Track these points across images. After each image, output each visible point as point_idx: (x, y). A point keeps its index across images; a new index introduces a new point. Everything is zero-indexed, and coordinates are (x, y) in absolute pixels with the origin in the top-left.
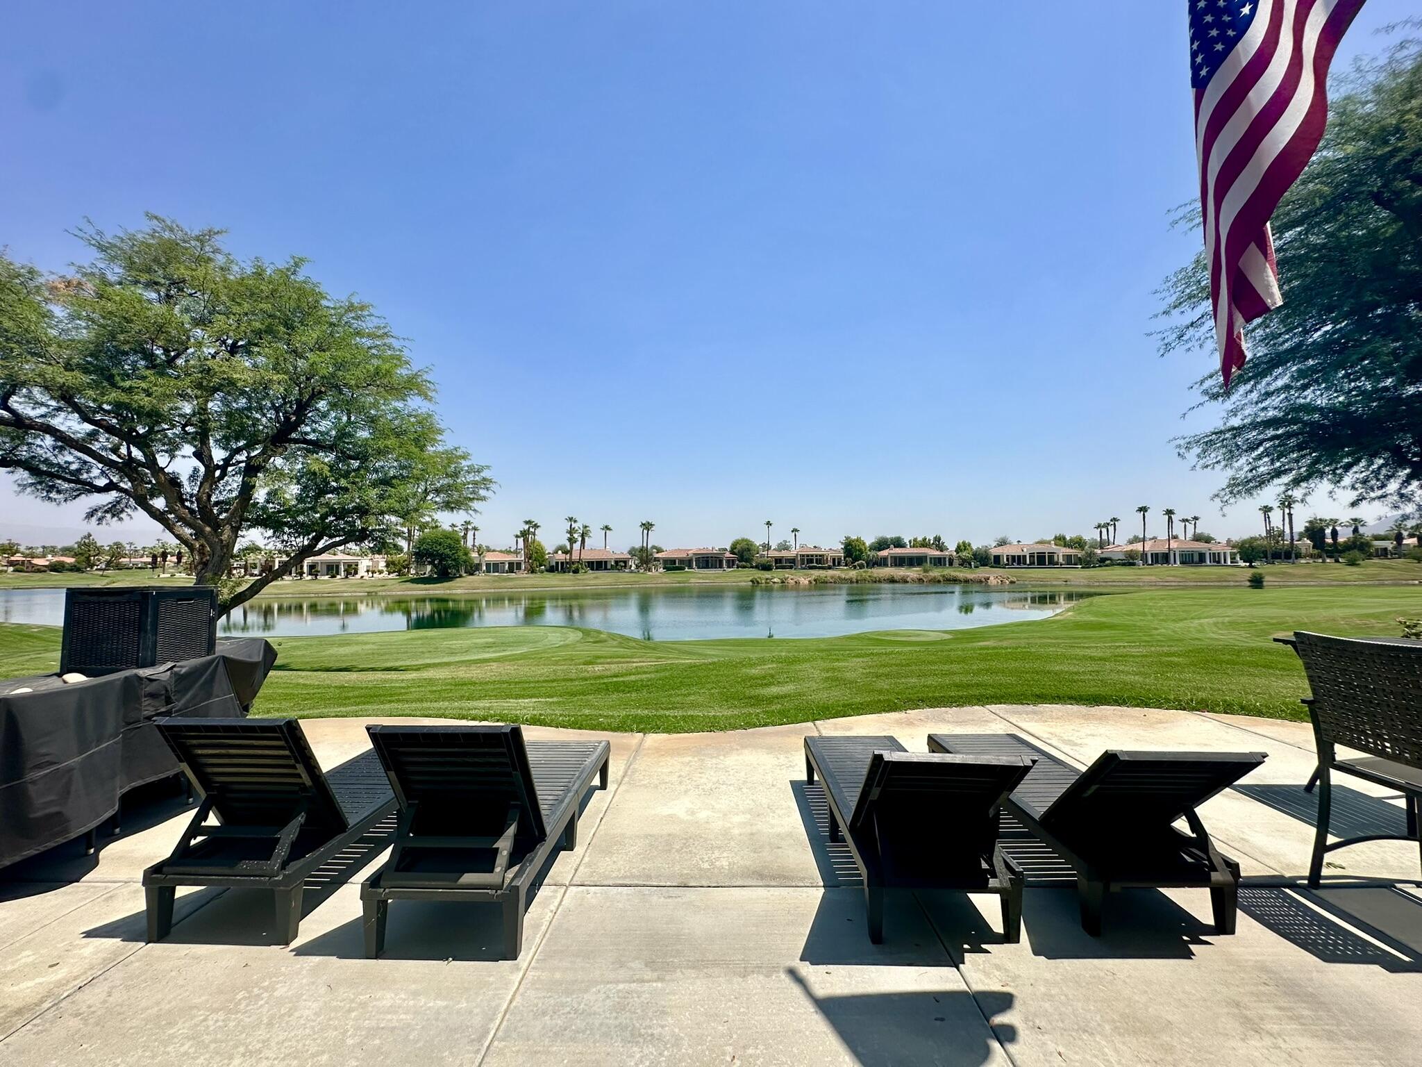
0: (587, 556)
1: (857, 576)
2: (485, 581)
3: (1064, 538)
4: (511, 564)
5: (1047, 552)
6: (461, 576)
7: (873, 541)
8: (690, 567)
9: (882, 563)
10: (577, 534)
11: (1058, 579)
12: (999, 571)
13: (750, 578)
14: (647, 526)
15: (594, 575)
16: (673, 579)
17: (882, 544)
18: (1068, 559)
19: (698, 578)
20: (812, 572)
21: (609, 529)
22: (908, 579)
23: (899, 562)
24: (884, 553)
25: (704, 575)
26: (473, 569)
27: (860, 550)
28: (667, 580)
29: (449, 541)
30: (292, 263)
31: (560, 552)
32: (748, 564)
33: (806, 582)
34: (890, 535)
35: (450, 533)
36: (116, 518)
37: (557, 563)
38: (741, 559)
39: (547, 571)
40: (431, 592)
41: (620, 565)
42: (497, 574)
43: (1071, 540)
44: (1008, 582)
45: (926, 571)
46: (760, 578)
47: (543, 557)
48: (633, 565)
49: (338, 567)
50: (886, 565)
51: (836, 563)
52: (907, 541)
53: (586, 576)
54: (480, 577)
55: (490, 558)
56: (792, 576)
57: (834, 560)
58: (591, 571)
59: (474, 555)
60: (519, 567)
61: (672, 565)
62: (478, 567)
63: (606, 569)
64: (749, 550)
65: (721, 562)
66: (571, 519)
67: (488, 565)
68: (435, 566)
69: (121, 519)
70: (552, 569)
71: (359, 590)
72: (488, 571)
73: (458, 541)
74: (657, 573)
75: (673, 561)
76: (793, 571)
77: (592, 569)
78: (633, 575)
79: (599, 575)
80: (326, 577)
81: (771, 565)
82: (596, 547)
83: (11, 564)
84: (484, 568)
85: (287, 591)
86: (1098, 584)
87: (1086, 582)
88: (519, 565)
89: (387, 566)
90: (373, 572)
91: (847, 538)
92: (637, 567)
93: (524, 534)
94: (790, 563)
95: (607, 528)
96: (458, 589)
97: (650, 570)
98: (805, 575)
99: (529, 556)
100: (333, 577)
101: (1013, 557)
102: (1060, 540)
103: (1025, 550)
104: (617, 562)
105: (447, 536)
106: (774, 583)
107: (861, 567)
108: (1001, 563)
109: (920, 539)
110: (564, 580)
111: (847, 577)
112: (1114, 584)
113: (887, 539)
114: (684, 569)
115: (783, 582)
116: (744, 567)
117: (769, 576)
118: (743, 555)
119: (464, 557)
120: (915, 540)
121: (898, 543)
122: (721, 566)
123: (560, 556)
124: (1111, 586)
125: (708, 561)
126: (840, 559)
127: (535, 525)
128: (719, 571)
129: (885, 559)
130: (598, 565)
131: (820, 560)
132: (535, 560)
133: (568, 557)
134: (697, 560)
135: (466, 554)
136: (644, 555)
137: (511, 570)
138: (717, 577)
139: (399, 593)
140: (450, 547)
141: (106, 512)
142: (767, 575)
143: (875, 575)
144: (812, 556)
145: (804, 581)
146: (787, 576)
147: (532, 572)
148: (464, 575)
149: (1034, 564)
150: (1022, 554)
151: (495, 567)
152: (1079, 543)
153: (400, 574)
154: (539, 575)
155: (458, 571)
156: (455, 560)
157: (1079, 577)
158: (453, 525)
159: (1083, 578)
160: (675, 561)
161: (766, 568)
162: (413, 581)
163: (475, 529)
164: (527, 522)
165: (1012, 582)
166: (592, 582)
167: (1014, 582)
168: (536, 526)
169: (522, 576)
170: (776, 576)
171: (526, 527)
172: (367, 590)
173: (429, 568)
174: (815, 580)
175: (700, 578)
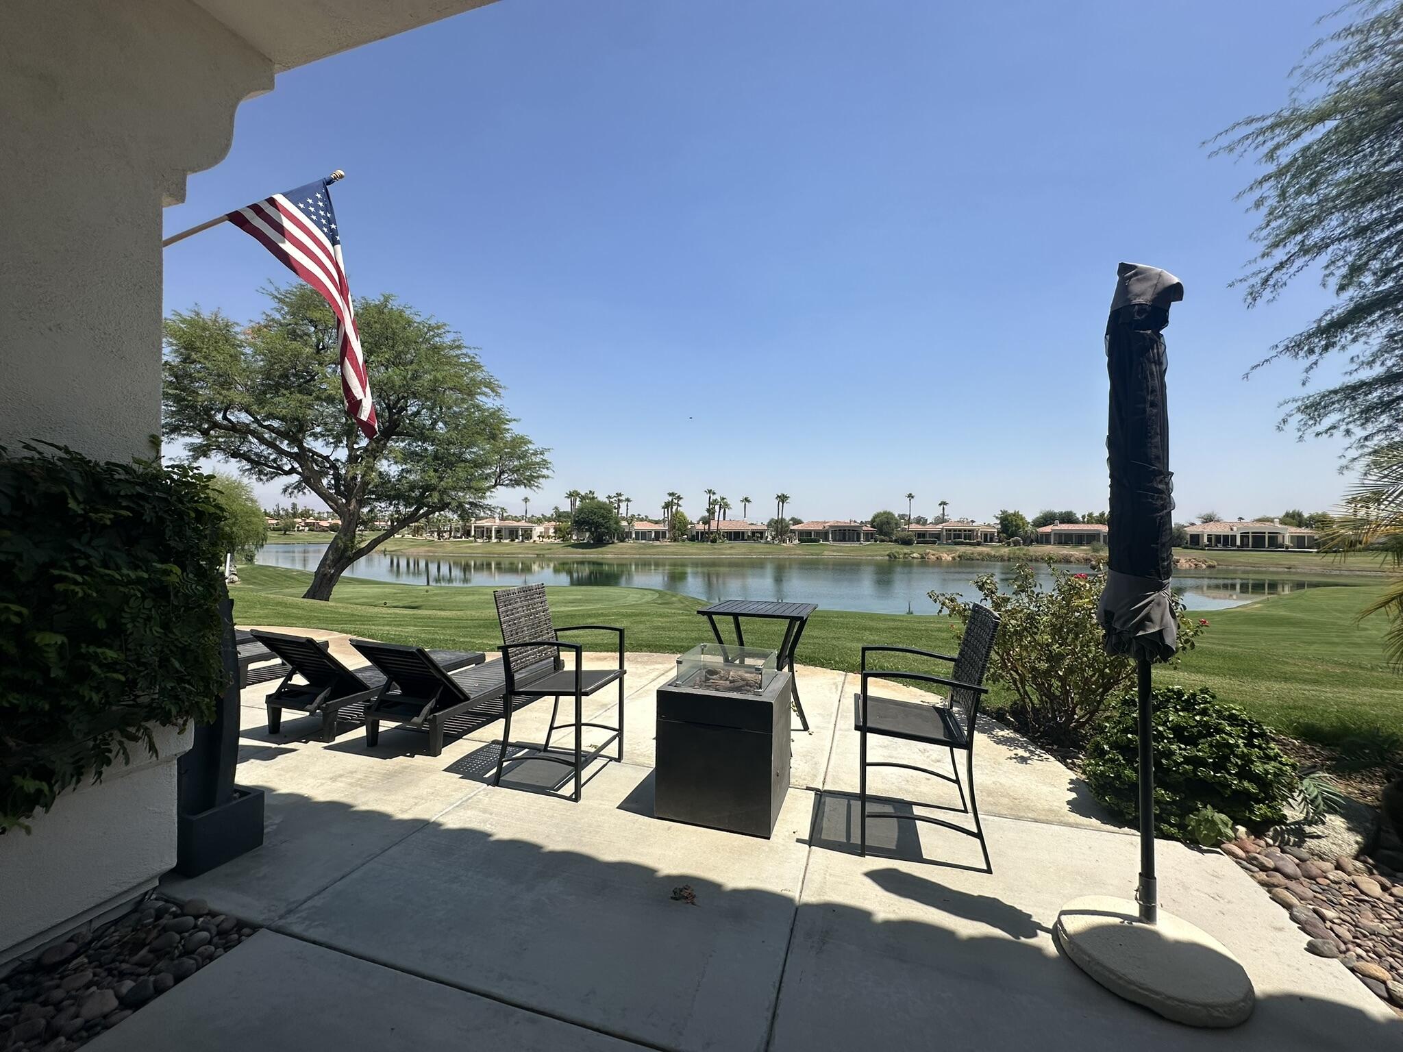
0: (725, 526)
1: (1009, 554)
2: (632, 548)
3: (1300, 515)
4: (657, 533)
5: (1267, 531)
6: (613, 543)
7: (1038, 515)
8: (826, 539)
9: (1044, 539)
10: (717, 506)
11: (1277, 565)
12: (1195, 553)
13: (887, 553)
14: (783, 498)
15: (730, 545)
16: (807, 552)
17: (1048, 519)
18: (1299, 542)
19: (832, 550)
20: (958, 547)
21: (749, 501)
22: (1072, 559)
23: (1065, 539)
24: (1047, 529)
25: (839, 548)
26: (623, 536)
27: (1017, 526)
28: (800, 552)
29: (602, 511)
30: (382, 299)
31: (701, 523)
32: (887, 538)
33: (950, 558)
34: (1058, 509)
35: (604, 504)
36: (301, 493)
37: (697, 533)
38: (881, 532)
39: (690, 540)
40: (587, 556)
41: (757, 535)
42: (643, 541)
43: (1311, 518)
44: (1204, 566)
45: (1096, 550)
46: (898, 553)
47: (685, 526)
48: (769, 537)
49: (517, 532)
50: (1048, 543)
51: (988, 538)
52: (1079, 516)
53: (724, 546)
54: (630, 543)
55: (639, 526)
56: (932, 551)
57: (986, 535)
58: (728, 542)
59: (624, 523)
60: (664, 537)
61: (808, 537)
62: (628, 535)
63: (743, 539)
64: (888, 523)
65: (859, 535)
66: (710, 491)
67: (637, 533)
68: (592, 533)
69: (304, 493)
70: (693, 539)
71: (530, 552)
72: (637, 538)
73: (610, 511)
74: (791, 545)
75: (809, 533)
76: (936, 546)
77: (730, 540)
78: (767, 546)
79: (734, 545)
80: (507, 541)
81: (912, 540)
82: (735, 518)
83: (307, 524)
84: (634, 536)
85: (478, 551)
86: (1338, 572)
87: (1318, 570)
88: (664, 533)
89: (555, 532)
90: (543, 537)
91: (1004, 512)
92: (773, 538)
93: (668, 506)
94: (935, 538)
95: (747, 500)
96: (610, 554)
97: (784, 541)
98: (949, 551)
99: (672, 527)
100: (513, 540)
101: (1218, 537)
102: (1294, 518)
103: (1235, 528)
104: (753, 533)
105: (602, 506)
106: (913, 558)
107: (1016, 543)
108: (1201, 544)
109: (1096, 514)
110: (703, 549)
111: (997, 554)
112: (1365, 573)
113: (1055, 514)
114: (819, 541)
115: (922, 558)
116: (882, 541)
117: (906, 551)
118: (883, 527)
119: (615, 526)
120: (1090, 515)
121: (1068, 518)
122: (858, 540)
123: (701, 527)
124: (1358, 576)
125: (845, 534)
126: (992, 534)
127: (679, 496)
128: (856, 544)
129: (1047, 536)
130: (736, 536)
131: (970, 535)
132: (678, 528)
133: (707, 527)
134: (834, 533)
135: (617, 523)
136: (780, 526)
137: (657, 538)
138: (852, 551)
139: (561, 556)
140: (603, 517)
141: (295, 488)
142: (906, 549)
143: (1031, 554)
144: (960, 530)
145: (947, 557)
146: (928, 551)
147: (675, 541)
148: (616, 541)
149: (1248, 546)
150: (1231, 533)
151: (643, 535)
152: (1321, 521)
153: (564, 538)
154: (680, 543)
155: (611, 538)
156: (607, 528)
157: (1311, 563)
158: (609, 497)
159: (1317, 565)
160: (811, 533)
161: (907, 542)
162: (574, 546)
163: (628, 500)
164: (672, 494)
165: (1210, 567)
166: (728, 552)
167: (1214, 567)
168: (679, 498)
169: (665, 544)
170: (915, 552)
171: (670, 499)
172: (537, 552)
173: (587, 534)
174: (959, 557)
175: (834, 551)
